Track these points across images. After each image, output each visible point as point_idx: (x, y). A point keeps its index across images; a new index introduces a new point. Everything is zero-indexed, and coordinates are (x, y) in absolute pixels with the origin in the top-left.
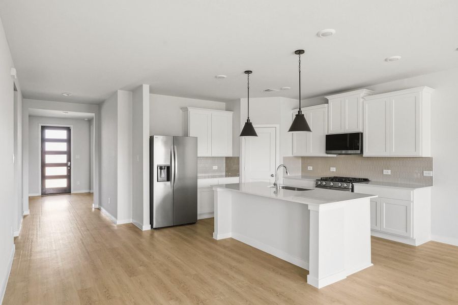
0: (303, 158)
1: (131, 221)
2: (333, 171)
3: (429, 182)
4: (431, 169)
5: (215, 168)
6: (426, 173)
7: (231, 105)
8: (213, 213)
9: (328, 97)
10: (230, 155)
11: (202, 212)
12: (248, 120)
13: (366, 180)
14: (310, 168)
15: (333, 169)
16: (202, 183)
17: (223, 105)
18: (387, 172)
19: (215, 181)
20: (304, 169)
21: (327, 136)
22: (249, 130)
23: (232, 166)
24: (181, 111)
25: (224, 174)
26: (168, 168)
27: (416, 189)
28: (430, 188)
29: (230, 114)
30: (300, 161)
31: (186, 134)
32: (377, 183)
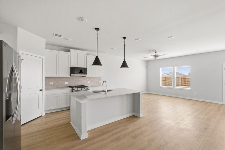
6: (100, 82)
18: (89, 82)
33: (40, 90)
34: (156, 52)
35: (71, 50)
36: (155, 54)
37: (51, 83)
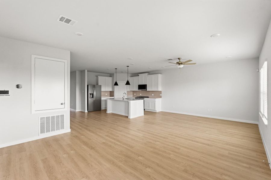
0: (133, 91)
1: (80, 110)
2: (141, 95)
3: (161, 97)
5: (106, 94)
6: (160, 95)
7: (111, 75)
8: (106, 108)
9: (139, 74)
10: (111, 90)
11: (103, 107)
12: (116, 81)
13: (148, 97)
14: (135, 94)
16: (103, 98)
17: (109, 75)
19: (107, 98)
20: (133, 95)
21: (139, 85)
22: (116, 84)
23: (112, 94)
24: (96, 77)
25: (109, 96)
26: (93, 94)
27: (157, 99)
28: (161, 98)
29: (111, 78)
31: (97, 84)
32: (151, 98)
34: (179, 59)
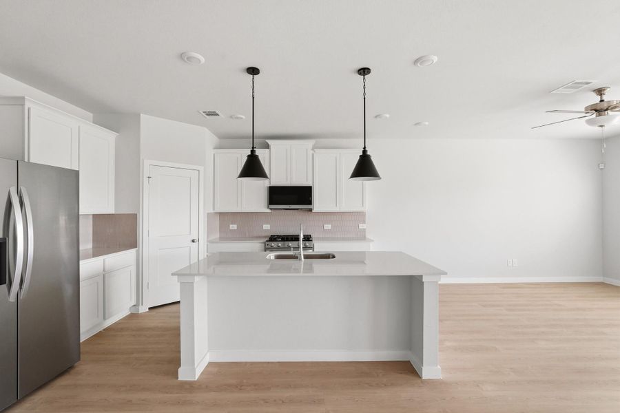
0: (221, 214)
2: (267, 229)
3: (362, 234)
4: (364, 222)
6: (361, 226)
10: (110, 209)
15: (266, 227)
18: (328, 227)
21: (270, 187)
25: (90, 246)
29: (112, 136)
30: (217, 218)
33: (193, 241)
34: (600, 92)
35: (270, 142)
36: (597, 99)
37: (233, 227)
